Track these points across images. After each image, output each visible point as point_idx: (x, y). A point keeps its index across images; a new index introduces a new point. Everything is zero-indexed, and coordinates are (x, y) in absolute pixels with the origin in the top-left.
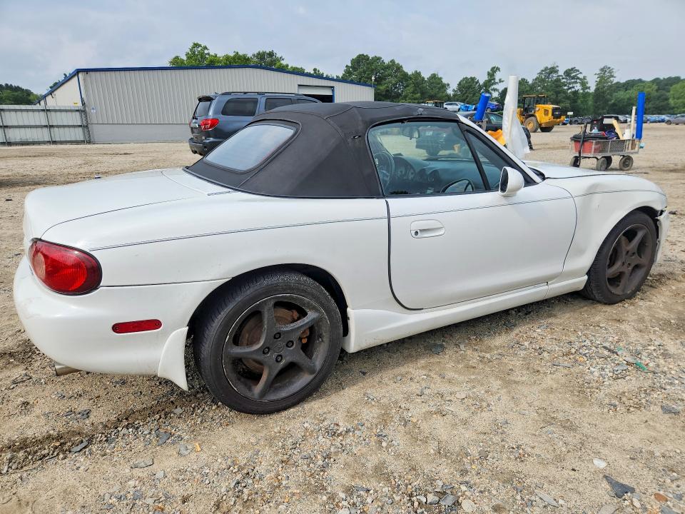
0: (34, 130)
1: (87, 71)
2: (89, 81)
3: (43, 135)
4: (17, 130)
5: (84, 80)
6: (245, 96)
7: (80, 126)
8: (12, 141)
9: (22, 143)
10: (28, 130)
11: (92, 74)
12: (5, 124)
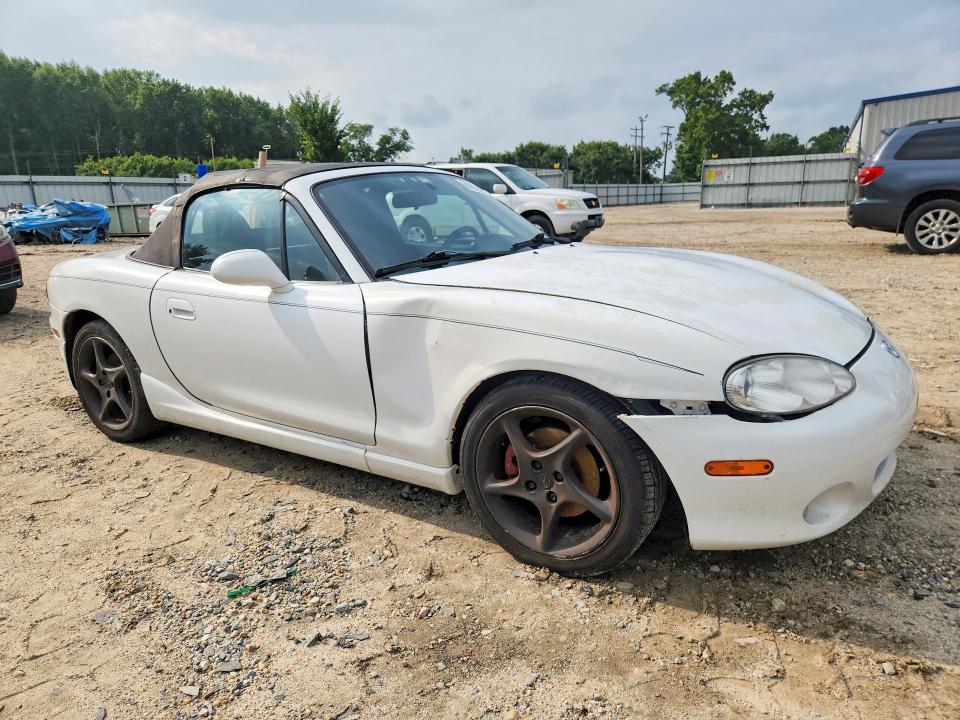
0: (783, 188)
1: (876, 102)
2: (877, 116)
3: (794, 193)
4: (762, 189)
5: (871, 114)
6: (940, 126)
7: (845, 181)
8: (755, 201)
9: (765, 205)
10: (776, 188)
11: (884, 105)
12: (751, 182)
